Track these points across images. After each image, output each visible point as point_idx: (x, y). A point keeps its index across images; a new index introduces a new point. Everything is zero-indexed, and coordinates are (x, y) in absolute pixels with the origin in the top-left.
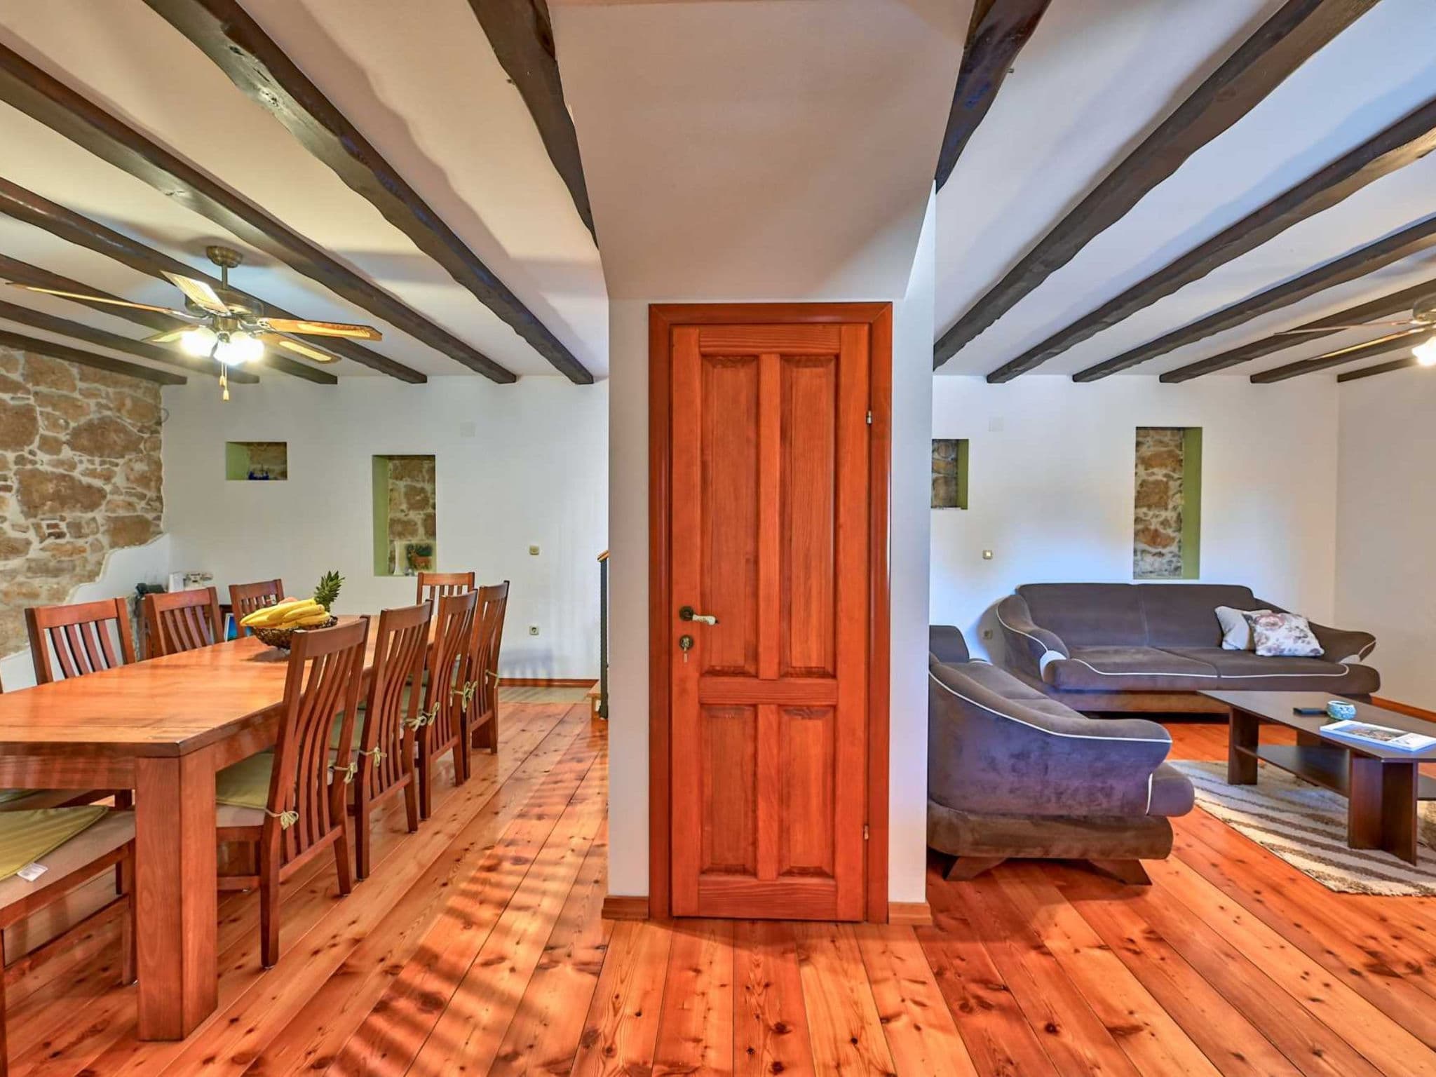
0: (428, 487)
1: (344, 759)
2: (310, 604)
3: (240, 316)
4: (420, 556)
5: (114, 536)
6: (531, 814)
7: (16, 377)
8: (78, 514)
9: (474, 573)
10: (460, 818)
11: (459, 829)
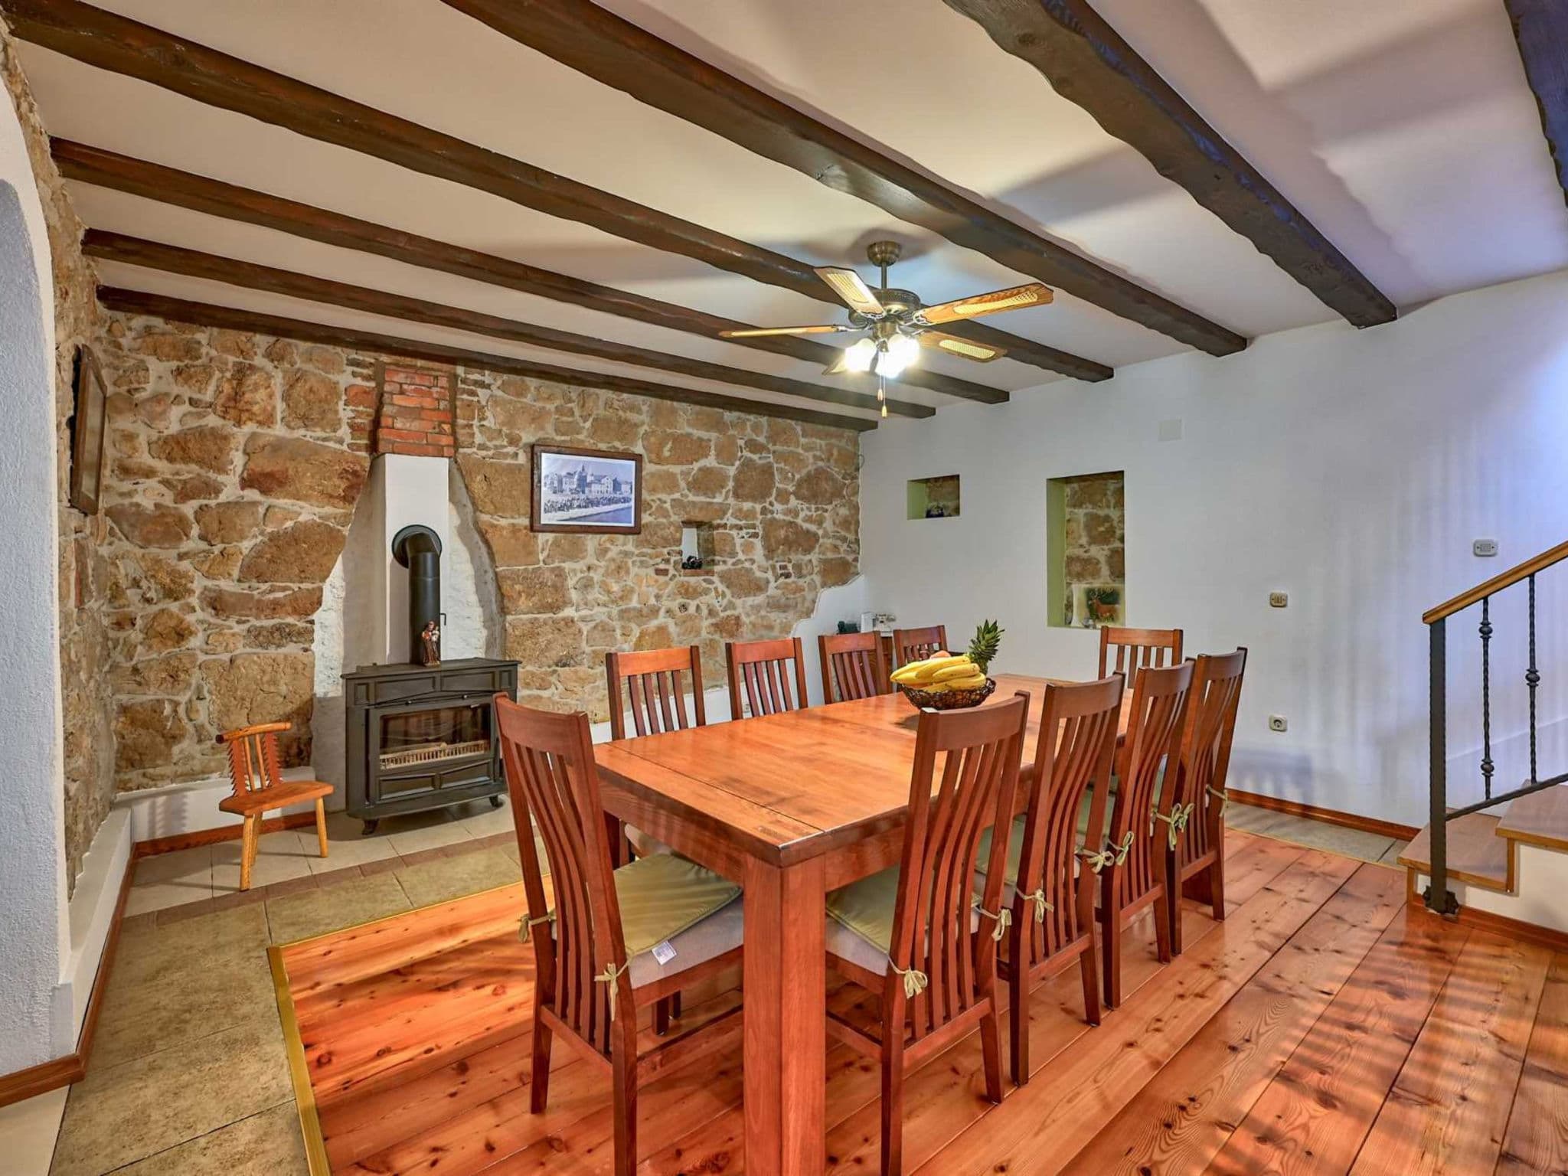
0: (1114, 514)
1: (994, 903)
2: (964, 663)
3: (899, 316)
4: (1104, 604)
5: (823, 576)
6: (1304, 1081)
7: (762, 439)
8: (800, 556)
9: (1181, 631)
10: (1167, 1029)
11: (1166, 1054)
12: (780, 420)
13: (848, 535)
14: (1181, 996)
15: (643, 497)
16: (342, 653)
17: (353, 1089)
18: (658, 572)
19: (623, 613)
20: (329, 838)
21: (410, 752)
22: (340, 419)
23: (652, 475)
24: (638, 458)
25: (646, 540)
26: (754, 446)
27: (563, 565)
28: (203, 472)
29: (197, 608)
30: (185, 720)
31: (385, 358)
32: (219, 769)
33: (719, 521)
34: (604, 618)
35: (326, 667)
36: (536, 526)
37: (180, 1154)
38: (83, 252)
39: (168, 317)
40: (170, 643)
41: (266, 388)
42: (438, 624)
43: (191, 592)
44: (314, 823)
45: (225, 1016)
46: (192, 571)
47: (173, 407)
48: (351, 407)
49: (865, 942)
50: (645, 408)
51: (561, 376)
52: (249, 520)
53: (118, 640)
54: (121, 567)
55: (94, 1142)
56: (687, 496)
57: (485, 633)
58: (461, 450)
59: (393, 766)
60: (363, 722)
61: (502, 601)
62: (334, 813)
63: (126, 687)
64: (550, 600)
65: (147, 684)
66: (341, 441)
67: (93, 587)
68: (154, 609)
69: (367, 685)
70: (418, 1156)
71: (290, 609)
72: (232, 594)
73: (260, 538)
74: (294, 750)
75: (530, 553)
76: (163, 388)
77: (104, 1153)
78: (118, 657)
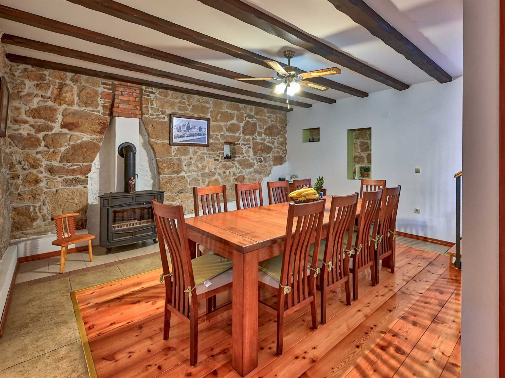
0: (368, 141)
1: (315, 265)
2: (312, 190)
3: (293, 76)
4: (366, 171)
5: (274, 162)
6: (409, 319)
7: (253, 114)
8: (266, 155)
9: (385, 181)
10: (371, 306)
11: (369, 313)
12: (259, 107)
13: (282, 148)
14: (377, 296)
15: (210, 133)
16: (99, 189)
17: (101, 336)
18: (215, 160)
19: (203, 175)
20: (93, 255)
21: (124, 224)
22: (99, 104)
23: (213, 126)
24: (208, 120)
25: (211, 149)
26: (250, 116)
27: (181, 157)
28: (46, 122)
29: (43, 172)
30: (38, 213)
31: (116, 82)
32: (51, 230)
33: (237, 142)
34: (196, 176)
35: (92, 194)
36: (171, 143)
37: (39, 359)
38: (2, 42)
39: (33, 65)
40: (33, 184)
41: (71, 92)
42: (134, 178)
43: (41, 166)
44: (88, 250)
45: (55, 315)
46: (41, 158)
47: (35, 98)
48: (103, 100)
49: (273, 278)
50: (211, 102)
51: (181, 90)
52: (64, 140)
53: (12, 183)
54: (14, 157)
55: (7, 357)
56: (226, 133)
57: (152, 181)
58: (144, 116)
59: (117, 229)
60: (107, 213)
61: (159, 170)
62: (95, 246)
63: (15, 200)
64: (176, 170)
65: (24, 200)
66: (99, 112)
67: (3, 164)
68: (27, 172)
69: (108, 199)
70: (124, 355)
71: (79, 172)
72: (57, 167)
73: (68, 146)
74: (80, 224)
75: (169, 153)
76: (31, 91)
77: (11, 360)
78: (12, 189)
